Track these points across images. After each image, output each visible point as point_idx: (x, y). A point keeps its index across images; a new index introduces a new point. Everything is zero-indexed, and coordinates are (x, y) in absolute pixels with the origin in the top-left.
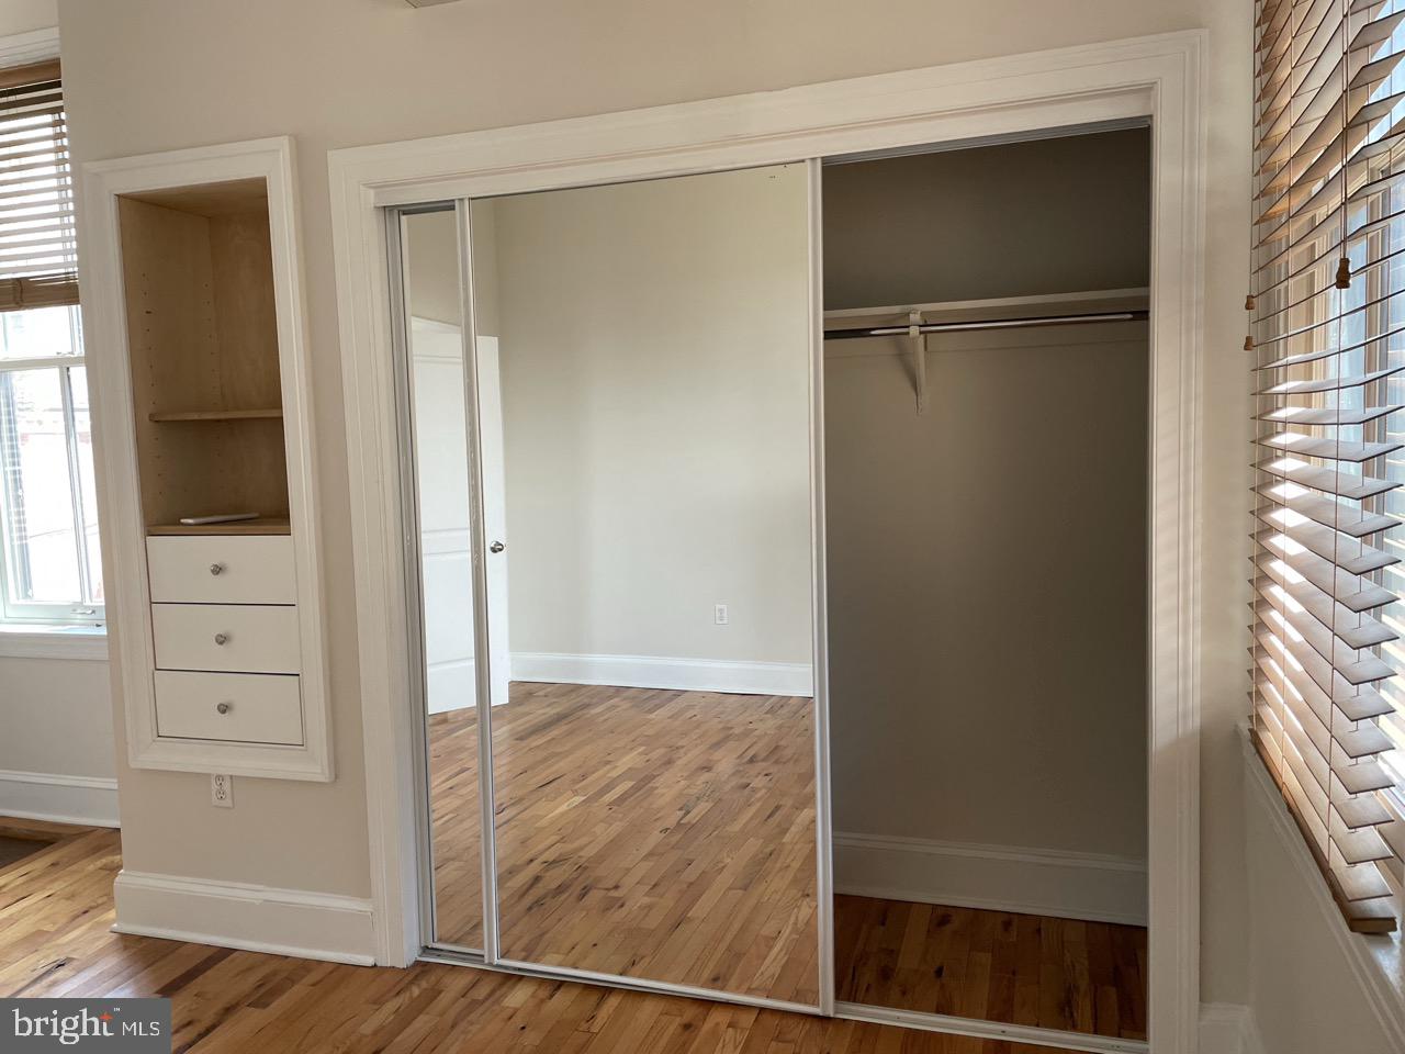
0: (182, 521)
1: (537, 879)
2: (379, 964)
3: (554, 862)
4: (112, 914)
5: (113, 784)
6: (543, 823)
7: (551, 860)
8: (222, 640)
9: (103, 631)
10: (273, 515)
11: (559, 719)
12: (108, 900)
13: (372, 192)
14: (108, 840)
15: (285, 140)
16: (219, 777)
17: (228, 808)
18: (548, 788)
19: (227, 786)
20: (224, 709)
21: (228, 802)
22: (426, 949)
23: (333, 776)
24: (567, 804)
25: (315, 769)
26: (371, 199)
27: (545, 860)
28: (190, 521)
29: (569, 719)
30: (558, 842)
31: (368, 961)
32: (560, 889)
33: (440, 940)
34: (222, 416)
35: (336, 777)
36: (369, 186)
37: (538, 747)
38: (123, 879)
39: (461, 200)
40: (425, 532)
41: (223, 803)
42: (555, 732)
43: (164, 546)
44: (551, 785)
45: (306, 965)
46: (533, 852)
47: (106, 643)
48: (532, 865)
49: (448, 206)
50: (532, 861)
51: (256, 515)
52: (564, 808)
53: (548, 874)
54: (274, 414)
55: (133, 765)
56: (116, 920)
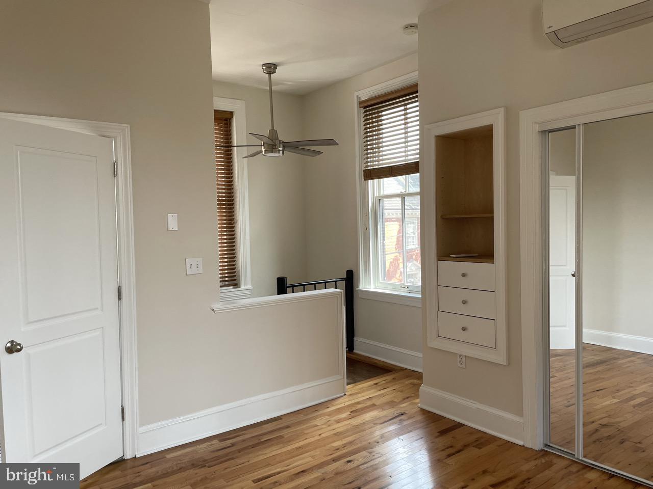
0: (451, 256)
1: (597, 430)
2: (526, 446)
3: (605, 425)
4: (418, 401)
5: (420, 355)
6: (598, 407)
7: (603, 424)
8: (464, 302)
9: (420, 296)
10: (487, 255)
11: (601, 362)
12: (417, 395)
13: (538, 125)
14: (418, 376)
15: (502, 109)
16: (460, 355)
17: (464, 368)
18: (598, 393)
19: (464, 360)
20: (464, 329)
21: (463, 366)
22: (546, 445)
23: (508, 363)
24: (608, 402)
25: (500, 358)
26: (537, 128)
27: (600, 423)
28: (454, 256)
29: (608, 363)
30: (606, 417)
31: (521, 443)
32: (609, 437)
33: (552, 443)
34: (463, 216)
35: (509, 363)
36: (535, 123)
37: (591, 373)
38: (423, 388)
39: (579, 125)
40: (552, 266)
41: (461, 366)
42: (600, 368)
43: (444, 264)
44: (600, 392)
45: (494, 439)
46: (594, 418)
47: (420, 301)
48: (594, 424)
49: (574, 127)
50: (593, 422)
51: (477, 255)
52: (608, 403)
53: (603, 430)
54: (490, 215)
55: (429, 346)
56: (420, 403)
